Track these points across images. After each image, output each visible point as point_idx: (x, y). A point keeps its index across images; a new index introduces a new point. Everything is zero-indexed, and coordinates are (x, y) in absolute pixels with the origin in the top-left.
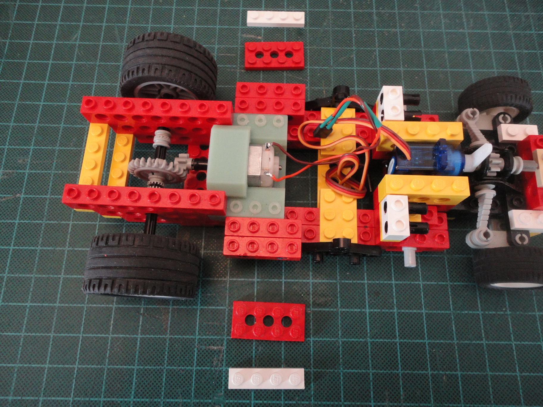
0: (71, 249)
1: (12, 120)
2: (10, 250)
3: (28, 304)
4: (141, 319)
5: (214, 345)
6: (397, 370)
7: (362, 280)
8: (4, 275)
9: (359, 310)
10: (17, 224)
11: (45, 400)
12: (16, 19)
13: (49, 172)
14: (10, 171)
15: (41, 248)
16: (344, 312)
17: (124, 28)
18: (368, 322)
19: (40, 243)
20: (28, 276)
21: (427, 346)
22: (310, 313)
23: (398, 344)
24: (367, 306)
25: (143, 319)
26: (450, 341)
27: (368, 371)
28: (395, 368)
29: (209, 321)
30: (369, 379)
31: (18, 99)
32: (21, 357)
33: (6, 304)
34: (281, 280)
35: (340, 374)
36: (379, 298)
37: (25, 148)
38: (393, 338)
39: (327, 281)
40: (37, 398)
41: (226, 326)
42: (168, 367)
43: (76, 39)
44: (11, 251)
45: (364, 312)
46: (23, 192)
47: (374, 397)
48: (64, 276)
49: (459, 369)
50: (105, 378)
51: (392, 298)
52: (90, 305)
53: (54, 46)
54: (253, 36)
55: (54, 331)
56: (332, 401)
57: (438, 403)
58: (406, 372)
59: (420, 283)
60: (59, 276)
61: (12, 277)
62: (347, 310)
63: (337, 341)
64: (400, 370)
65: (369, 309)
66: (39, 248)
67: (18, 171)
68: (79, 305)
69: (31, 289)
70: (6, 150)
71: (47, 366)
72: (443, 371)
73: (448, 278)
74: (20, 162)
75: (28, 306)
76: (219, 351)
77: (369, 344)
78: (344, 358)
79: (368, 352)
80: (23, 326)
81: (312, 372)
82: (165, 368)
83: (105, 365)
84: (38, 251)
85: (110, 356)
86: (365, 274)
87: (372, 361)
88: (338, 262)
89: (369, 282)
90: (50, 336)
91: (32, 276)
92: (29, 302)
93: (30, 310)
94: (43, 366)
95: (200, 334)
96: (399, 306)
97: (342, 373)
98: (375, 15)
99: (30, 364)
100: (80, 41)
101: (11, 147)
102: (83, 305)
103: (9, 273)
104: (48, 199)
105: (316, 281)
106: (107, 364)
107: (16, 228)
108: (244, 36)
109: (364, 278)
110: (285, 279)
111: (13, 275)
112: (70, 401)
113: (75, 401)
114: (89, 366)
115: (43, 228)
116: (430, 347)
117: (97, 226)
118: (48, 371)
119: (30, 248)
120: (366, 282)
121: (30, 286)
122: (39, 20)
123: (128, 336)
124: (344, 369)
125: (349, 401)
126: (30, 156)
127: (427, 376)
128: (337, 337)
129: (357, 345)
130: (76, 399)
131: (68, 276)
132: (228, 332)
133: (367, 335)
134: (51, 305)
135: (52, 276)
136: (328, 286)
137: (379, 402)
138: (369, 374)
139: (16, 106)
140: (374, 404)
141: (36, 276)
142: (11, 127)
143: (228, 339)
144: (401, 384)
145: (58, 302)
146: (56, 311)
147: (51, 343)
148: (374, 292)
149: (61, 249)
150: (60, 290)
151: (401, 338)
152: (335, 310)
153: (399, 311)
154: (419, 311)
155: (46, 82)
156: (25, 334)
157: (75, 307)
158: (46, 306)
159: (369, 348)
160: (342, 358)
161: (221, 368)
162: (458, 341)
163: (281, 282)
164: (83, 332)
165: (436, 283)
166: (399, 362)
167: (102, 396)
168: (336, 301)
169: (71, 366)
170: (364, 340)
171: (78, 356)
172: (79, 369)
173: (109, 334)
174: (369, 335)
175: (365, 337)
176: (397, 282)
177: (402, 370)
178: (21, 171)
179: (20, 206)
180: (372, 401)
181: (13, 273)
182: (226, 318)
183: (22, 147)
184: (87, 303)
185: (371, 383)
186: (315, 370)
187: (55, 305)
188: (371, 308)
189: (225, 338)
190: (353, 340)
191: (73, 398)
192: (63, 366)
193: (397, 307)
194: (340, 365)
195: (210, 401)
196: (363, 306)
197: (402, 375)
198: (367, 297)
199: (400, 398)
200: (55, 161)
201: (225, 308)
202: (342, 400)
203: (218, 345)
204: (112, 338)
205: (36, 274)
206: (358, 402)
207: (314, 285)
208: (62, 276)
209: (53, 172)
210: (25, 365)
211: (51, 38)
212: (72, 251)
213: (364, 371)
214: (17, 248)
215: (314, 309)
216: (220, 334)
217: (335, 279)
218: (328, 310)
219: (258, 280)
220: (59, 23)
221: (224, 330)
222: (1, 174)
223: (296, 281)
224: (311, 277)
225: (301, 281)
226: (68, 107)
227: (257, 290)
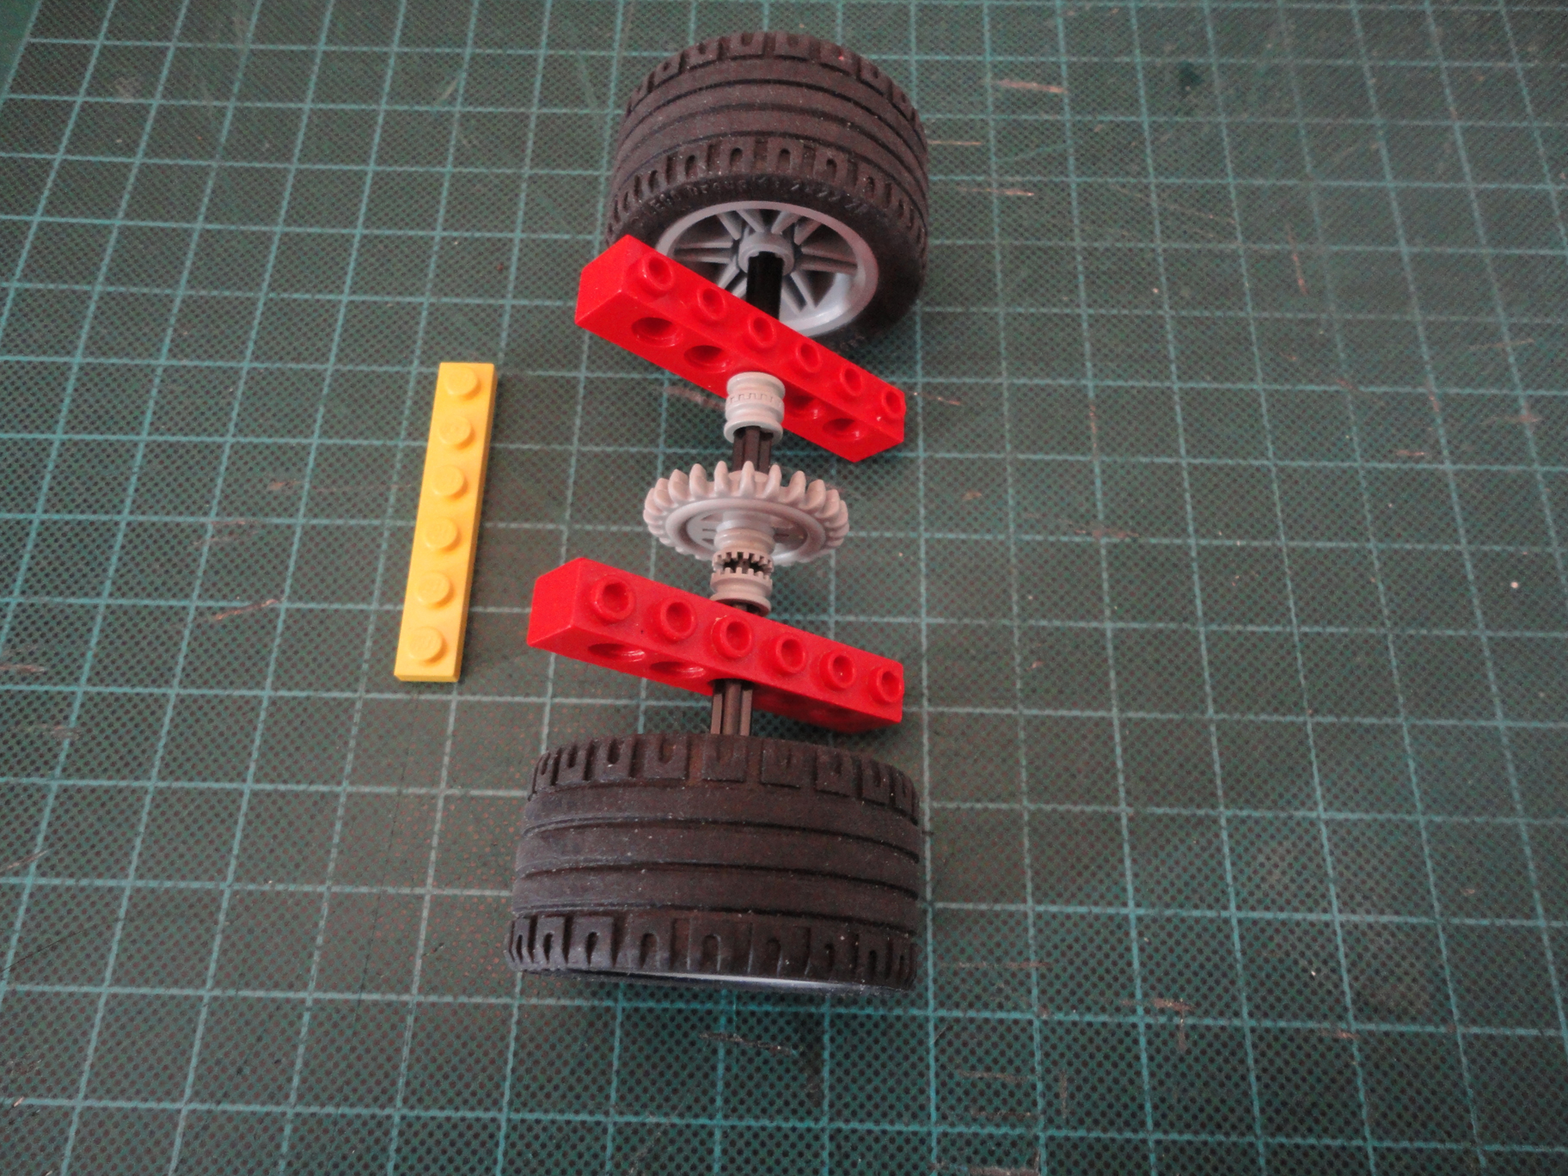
0: (456, 791)
1: (249, 353)
2: (241, 794)
3: (309, 996)
4: (721, 1053)
5: (1000, 1162)
7: (1527, 917)
8: (222, 885)
9: (1534, 1032)
10: (265, 704)
12: (258, 38)
13: (376, 522)
14: (242, 521)
15: (351, 789)
16: (1477, 1037)
17: (605, 64)
19: (348, 769)
20: (308, 888)
22: (1351, 1042)
25: (729, 1052)
29: (973, 1068)
31: (265, 286)
33: (231, 992)
34: (1224, 914)
37: (293, 442)
39: (1396, 919)
41: (1040, 1086)
43: (453, 97)
44: (246, 797)
45: (1551, 1039)
46: (288, 590)
48: (436, 891)
52: (534, 1001)
53: (380, 120)
54: (1034, 86)
55: (405, 1101)
60: (418, 891)
61: (250, 893)
62: (1488, 1030)
63: (1466, 1152)
66: (345, 788)
67: (267, 520)
68: (492, 1000)
69: (320, 940)
70: (227, 451)
74: (276, 487)
75: (309, 1003)
80: (290, 1080)
84: (343, 799)
86: (1537, 895)
88: (1427, 850)
89: (1555, 924)
90: (389, 1117)
91: (321, 889)
92: (312, 985)
93: (314, 1017)
95: (944, 1117)
98: (1430, 20)
100: (466, 102)
101: (242, 440)
102: (505, 1000)
103: (238, 879)
104: (373, 618)
105: (1355, 918)
107: (263, 715)
108: (1005, 84)
109: (1533, 909)
110: (1239, 908)
111: (251, 887)
115: (357, 717)
117: (547, 709)
119: (313, 788)
120: (1542, 923)
121: (316, 925)
122: (329, 41)
123: (676, 1120)
126: (308, 470)
128: (1464, 1136)
131: (449, 892)
134: (392, 997)
135: (391, 890)
136: (1401, 936)
139: (260, 305)
141: (336, 889)
142: (244, 373)
143: (1052, 1138)
145: (415, 990)
146: (410, 1020)
147: (393, 1147)
149: (423, 791)
150: (421, 943)
152: (1443, 1029)
155: (359, 231)
156: (299, 1109)
157: (477, 1006)
158: (375, 1003)
163: (1226, 921)
164: (511, 1103)
168: (1439, 997)
173: (607, 1114)
178: (277, 521)
179: (278, 641)
181: (253, 880)
182: (1038, 1056)
183: (281, 441)
184: (522, 992)
187: (405, 998)
189: (1042, 1136)
190: (1528, 1148)
196: (1547, 1016)
198: (1555, 982)
200: (394, 489)
201: (1029, 1016)
203: (1015, 1162)
204: (620, 1129)
205: (337, 882)
207: (1350, 933)
208: (429, 890)
209: (389, 522)
211: (373, 94)
212: (461, 798)
214: (269, 787)
215: (1361, 1027)
216: (1021, 1119)
217: (1426, 913)
218: (1414, 1028)
219: (1141, 911)
220: (395, 48)
221: (1035, 1104)
222: (210, 528)
223: (1283, 916)
224: (1335, 904)
225: (1298, 916)
226: (434, 310)
227: (1142, 949)
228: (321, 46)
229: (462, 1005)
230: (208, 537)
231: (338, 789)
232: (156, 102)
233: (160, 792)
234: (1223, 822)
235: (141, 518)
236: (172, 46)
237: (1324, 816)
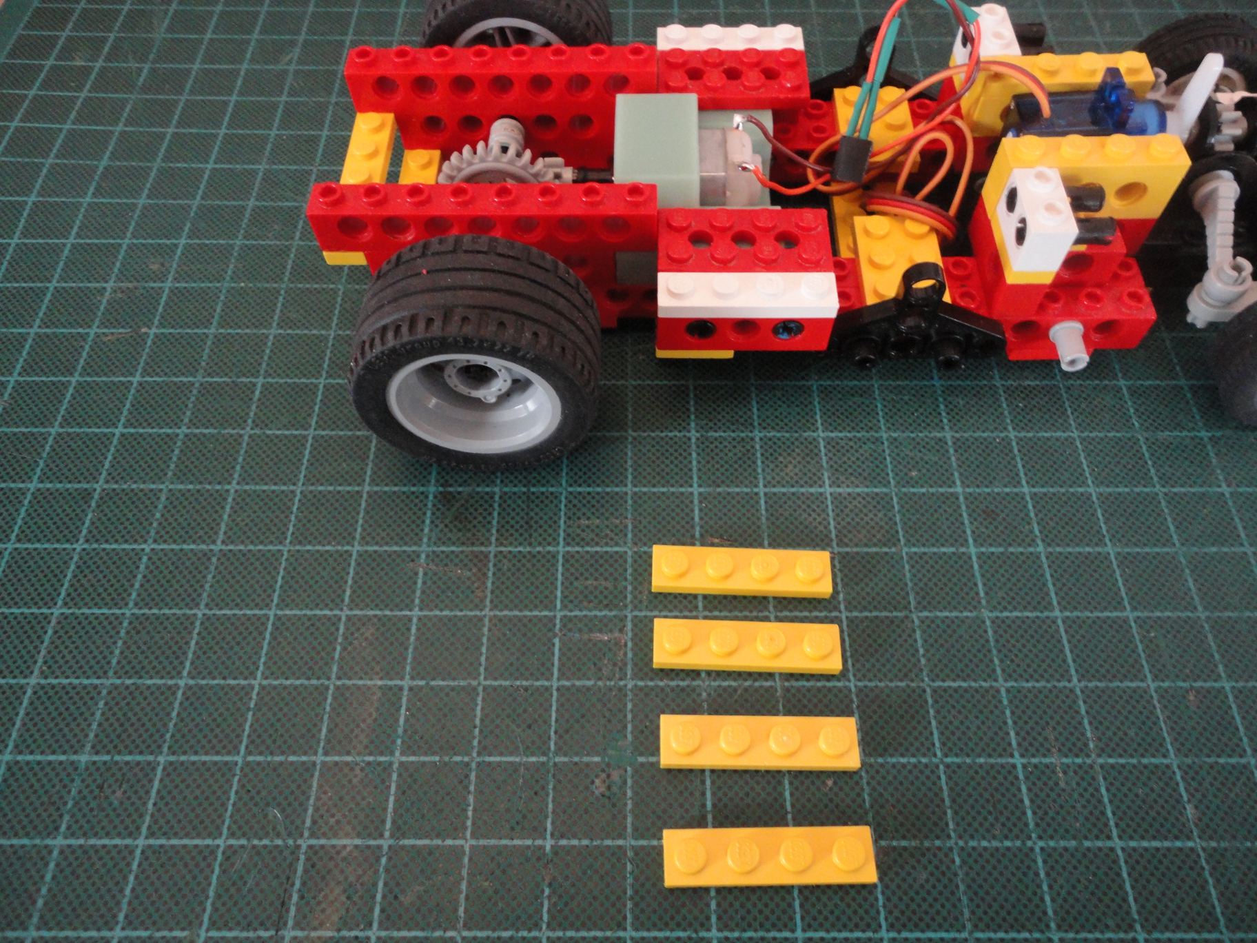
0: (257, 431)
1: (144, 195)
2: (114, 435)
3: (147, 547)
4: (421, 574)
5: (600, 631)
6: (1069, 681)
7: (950, 487)
8: (96, 486)
9: (953, 550)
10: (135, 385)
11: (171, 763)
12: (168, 31)
13: (218, 285)
14: (130, 285)
15: (187, 431)
16: (915, 553)
18: (977, 574)
19: (186, 420)
20: (153, 486)
21: (1133, 624)
23: (1060, 622)
24: (971, 541)
25: (425, 574)
26: (1189, 614)
27: (994, 684)
28: (1062, 676)
29: (586, 579)
30: (1001, 702)
31: (159, 160)
32: (119, 663)
33: (95, 546)
34: (755, 490)
35: (924, 691)
36: (996, 523)
37: (168, 242)
38: (1045, 608)
39: (866, 490)
40: (151, 758)
41: (630, 588)
42: (488, 683)
43: (290, 61)
44: (117, 437)
45: (964, 553)
46: (156, 323)
47: (1019, 744)
48: (238, 487)
49: (1223, 675)
50: (328, 709)
51: (1029, 523)
52: (298, 547)
53: (242, 73)
55: (207, 605)
56: (914, 756)
57: (1186, 756)
58: (1091, 685)
59: (1091, 490)
60: (226, 487)
61: (114, 490)
62: (923, 550)
63: (907, 617)
64: (1075, 680)
65: (976, 547)
66: (183, 430)
67: (147, 285)
68: (271, 548)
69: (158, 515)
70: (125, 247)
71: (182, 683)
72: (1184, 681)
73: (1156, 479)
74: (155, 267)
75: (147, 550)
76: (616, 644)
77: (988, 623)
78: (929, 655)
79: (987, 641)
80: (130, 595)
81: (853, 689)
82: (479, 684)
83: (329, 679)
84: (181, 437)
85: (342, 658)
86: (956, 474)
87: (1001, 661)
88: (887, 452)
89: (968, 490)
90: (195, 615)
91: (161, 486)
92: (150, 541)
93: (150, 559)
94: (170, 682)
95: (566, 607)
96: (1048, 540)
97: (928, 690)
99: (141, 677)
100: (298, 63)
101: (135, 241)
102: (280, 547)
103: (107, 482)
104: (211, 337)
105: (840, 490)
106: (334, 676)
107: (133, 391)
109: (954, 482)
110: (765, 486)
111: (115, 486)
112: (236, 764)
113: (248, 764)
114: (288, 682)
115: (195, 392)
116: (1141, 627)
118: (184, 694)
119: (162, 431)
120: (959, 489)
121: (156, 507)
122: (214, 33)
123: (387, 613)
124: (933, 681)
125: (957, 755)
126: (176, 257)
127: (1145, 692)
128: (905, 608)
129: (959, 626)
130: (250, 758)
131: (247, 487)
132: (636, 602)
133: (979, 602)
134: (203, 547)
135: (208, 487)
136: (869, 499)
137: (1033, 756)
138: (998, 691)
139: (155, 170)
140: (1024, 761)
141: (171, 487)
142: (140, 206)
143: (636, 617)
144: (1083, 712)
145: (219, 542)
147: (196, 631)
148: (984, 511)
149: (235, 431)
151: (1065, 608)
152: (894, 550)
153: (1050, 549)
154: (1099, 549)
155: (223, 131)
156: (135, 611)
157: (260, 551)
158: (191, 550)
159: (990, 632)
160: (924, 656)
161: (622, 683)
162: (1207, 613)
163: (757, 494)
164: (277, 605)
165: (1127, 490)
166: (1070, 660)
167: (320, 751)
168: (892, 532)
169: (243, 682)
170: (974, 614)
171: (263, 660)
172: (263, 688)
173: (341, 610)
174: (984, 602)
175: (975, 607)
176: (1034, 490)
177: (1079, 681)
178: (153, 285)
179: (147, 350)
180: (1016, 754)
181: (116, 482)
182: (630, 571)
183: (161, 242)
184: (291, 542)
185: (1008, 712)
186: (860, 684)
187: (212, 547)
188: (982, 545)
189: (630, 616)
190: (946, 614)
191: (245, 757)
192: (222, 682)
193: (1043, 541)
194: (921, 670)
195: (597, 759)
196: (961, 540)
197: (1082, 692)
198: (966, 522)
199: (1086, 745)
200: (232, 266)
201: (625, 549)
202: (939, 754)
203: (611, 631)
204: (349, 618)
205: (172, 483)
206: (979, 756)
207: (836, 498)
208: (233, 487)
209: (226, 285)
210: (128, 682)
211: (239, 60)
212: (259, 436)
213: (984, 684)
214: (132, 430)
215: (841, 550)
216: (616, 606)
217: (885, 486)
218: (874, 550)
219: (701, 490)
220: (255, 36)
221: (626, 597)
222: (109, 290)
223: (793, 490)
224: (827, 482)
225: (803, 490)
226: (266, 172)
227: (701, 510)
228: (209, 35)
229: (250, 551)
230: (107, 294)
231: (178, 431)
232: (99, 64)
233: (60, 435)
234: (757, 439)
235: (64, 285)
236: (112, 36)
237: (822, 435)
